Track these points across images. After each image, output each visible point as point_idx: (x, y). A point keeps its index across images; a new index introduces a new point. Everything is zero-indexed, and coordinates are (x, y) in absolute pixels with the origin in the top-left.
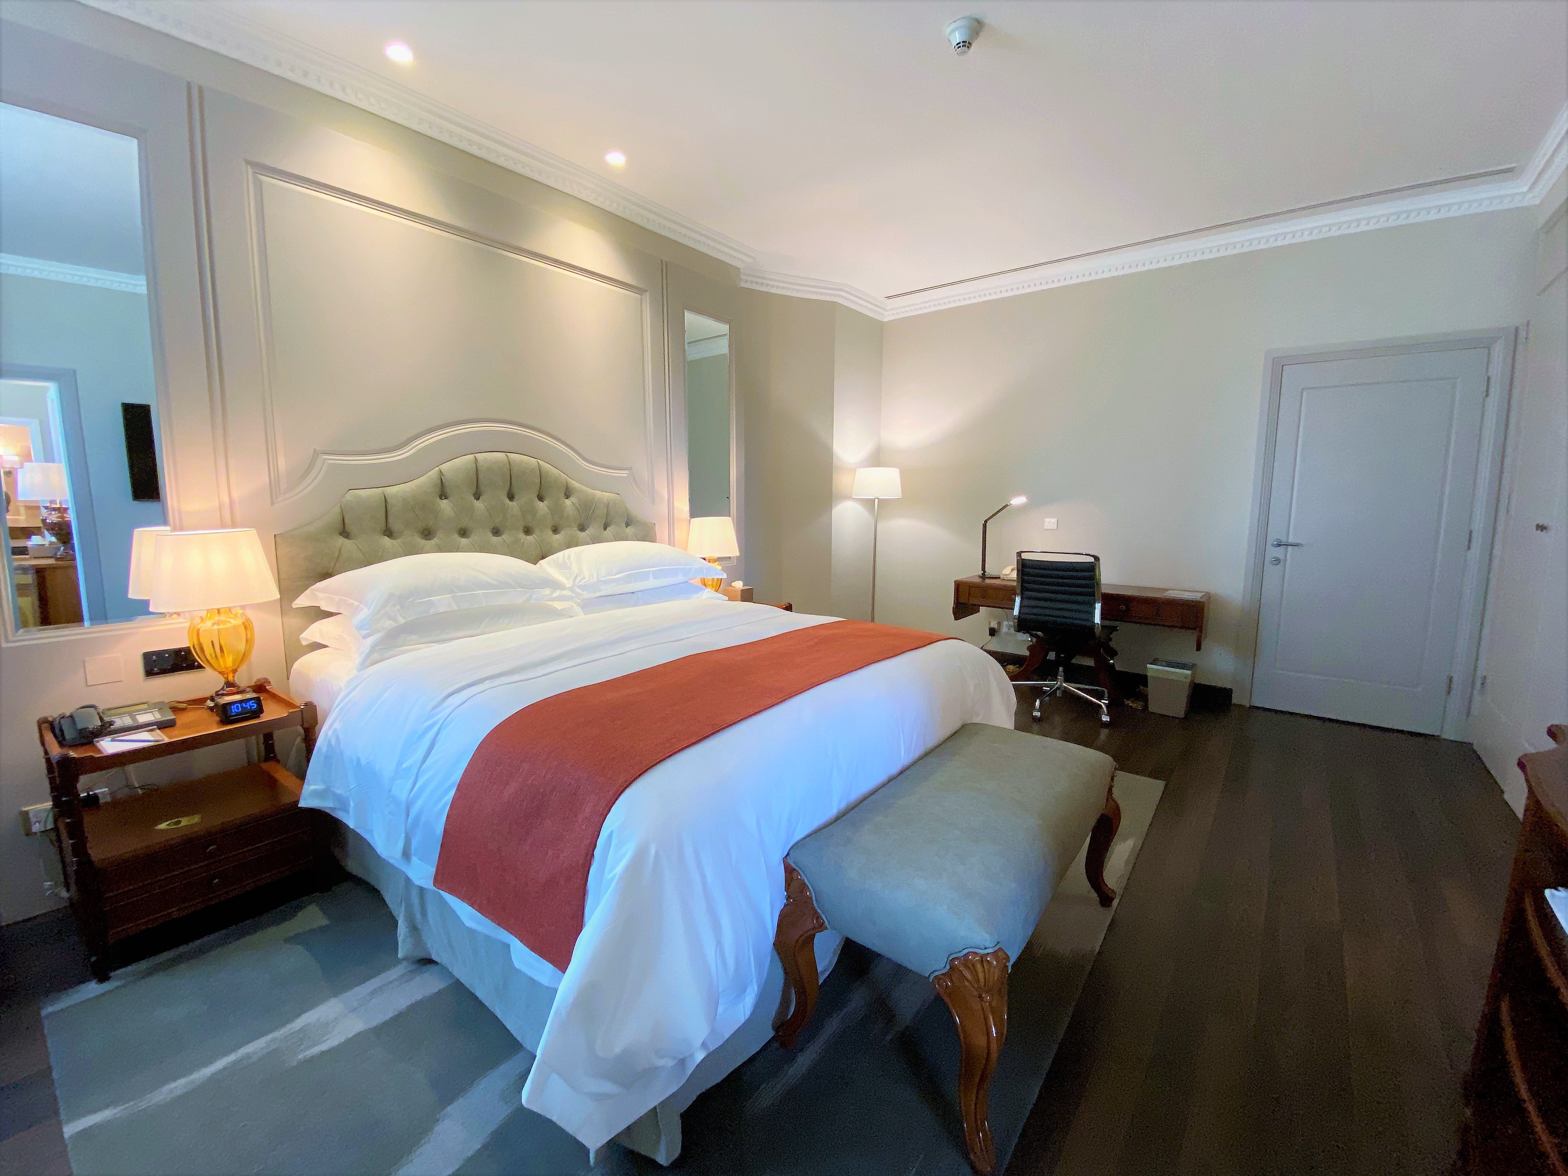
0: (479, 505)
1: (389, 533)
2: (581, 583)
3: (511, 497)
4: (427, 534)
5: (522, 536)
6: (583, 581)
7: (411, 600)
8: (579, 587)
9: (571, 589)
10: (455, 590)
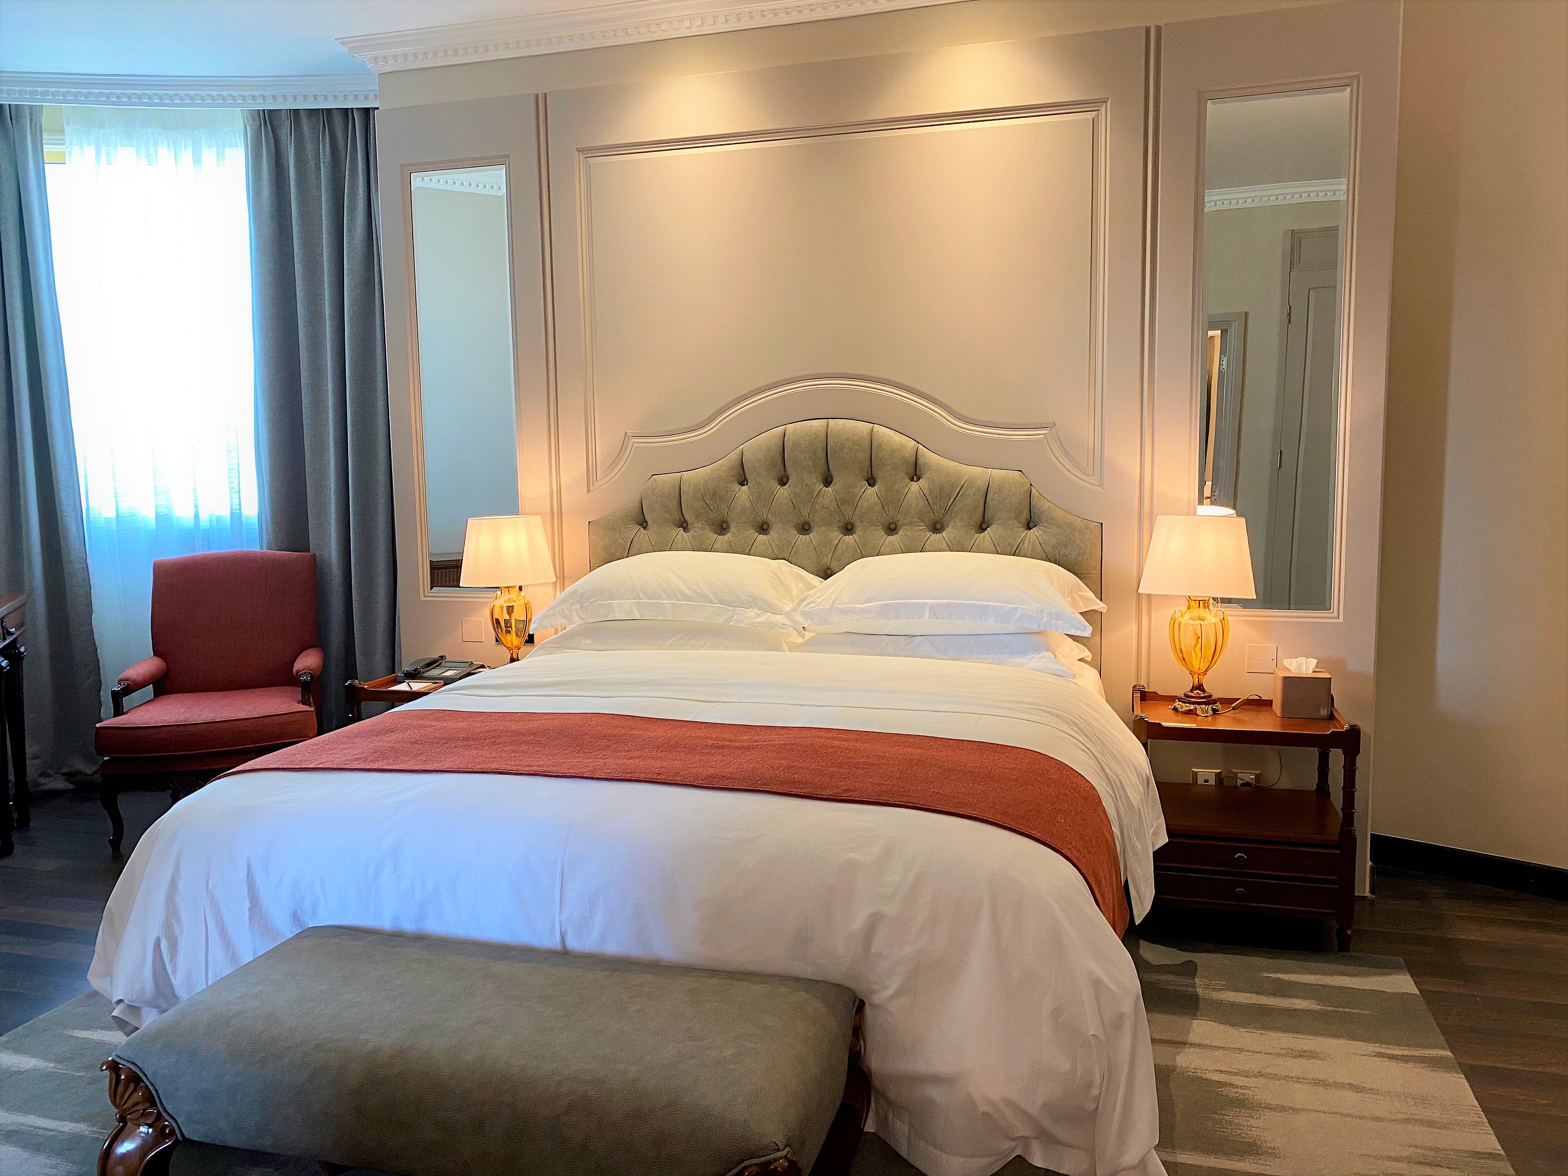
0: (783, 492)
1: (684, 525)
2: (806, 609)
3: (827, 481)
4: (722, 528)
5: (836, 535)
6: (812, 605)
7: (592, 600)
8: (803, 613)
9: (788, 615)
10: (642, 596)
